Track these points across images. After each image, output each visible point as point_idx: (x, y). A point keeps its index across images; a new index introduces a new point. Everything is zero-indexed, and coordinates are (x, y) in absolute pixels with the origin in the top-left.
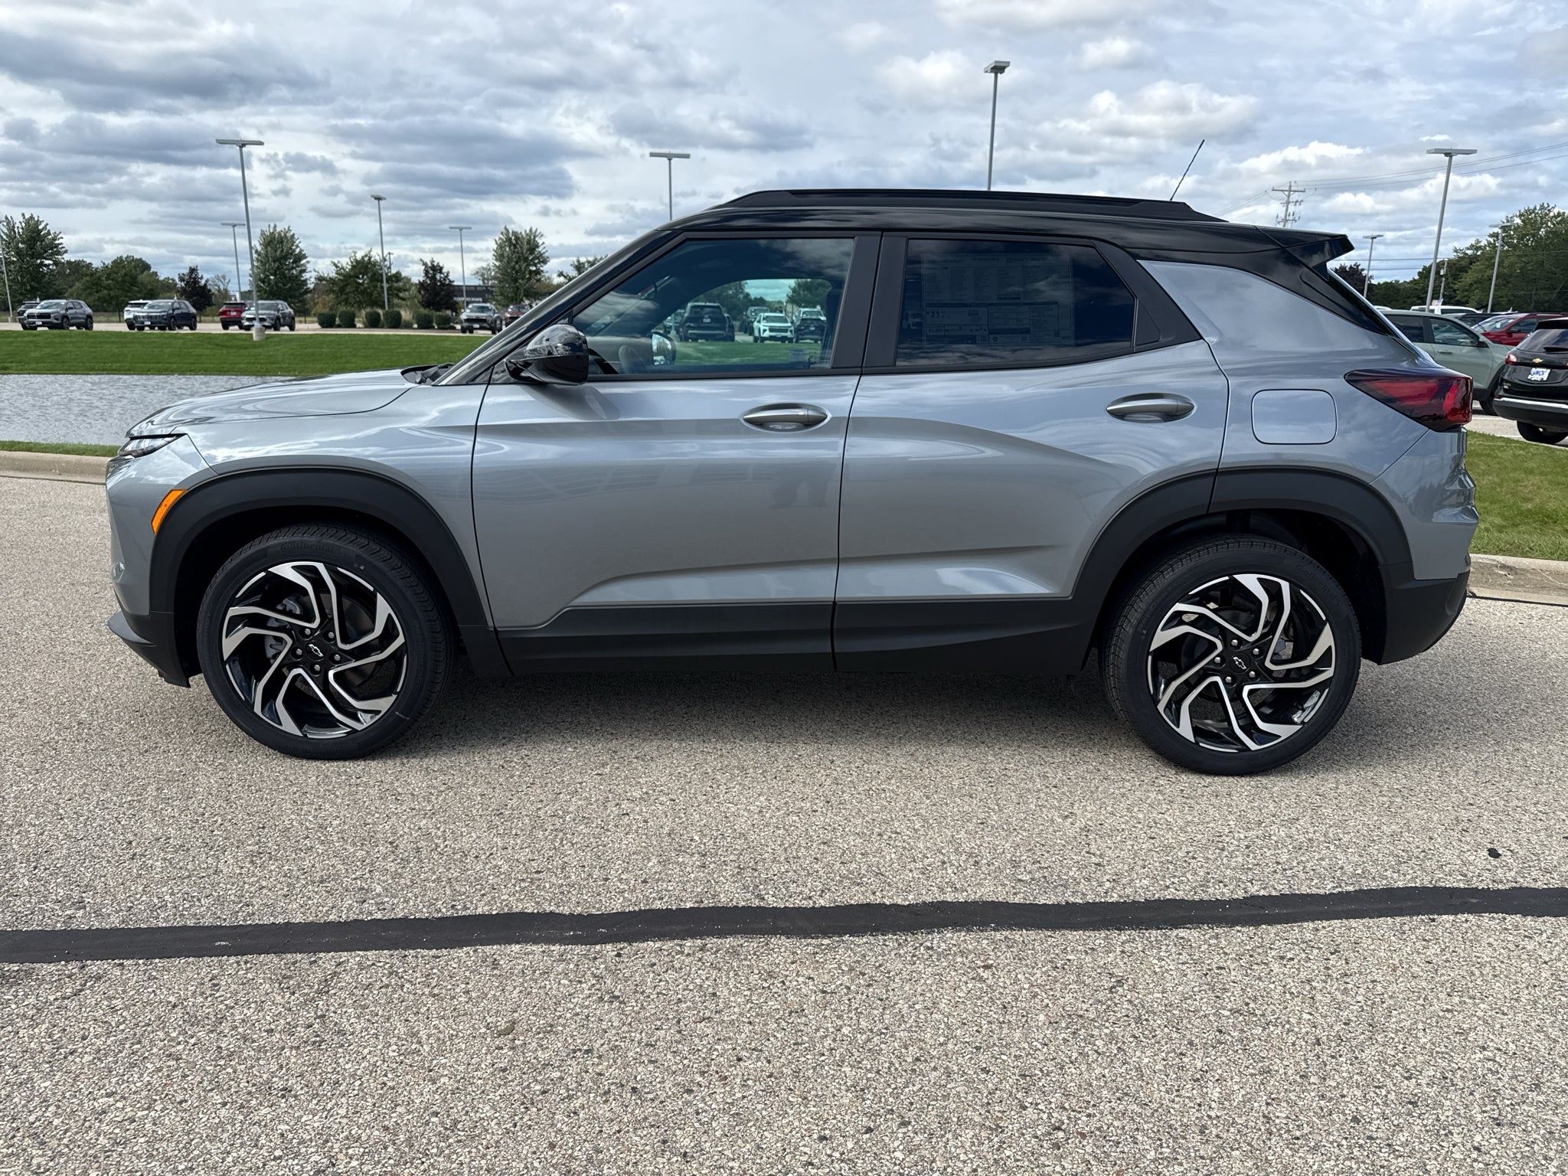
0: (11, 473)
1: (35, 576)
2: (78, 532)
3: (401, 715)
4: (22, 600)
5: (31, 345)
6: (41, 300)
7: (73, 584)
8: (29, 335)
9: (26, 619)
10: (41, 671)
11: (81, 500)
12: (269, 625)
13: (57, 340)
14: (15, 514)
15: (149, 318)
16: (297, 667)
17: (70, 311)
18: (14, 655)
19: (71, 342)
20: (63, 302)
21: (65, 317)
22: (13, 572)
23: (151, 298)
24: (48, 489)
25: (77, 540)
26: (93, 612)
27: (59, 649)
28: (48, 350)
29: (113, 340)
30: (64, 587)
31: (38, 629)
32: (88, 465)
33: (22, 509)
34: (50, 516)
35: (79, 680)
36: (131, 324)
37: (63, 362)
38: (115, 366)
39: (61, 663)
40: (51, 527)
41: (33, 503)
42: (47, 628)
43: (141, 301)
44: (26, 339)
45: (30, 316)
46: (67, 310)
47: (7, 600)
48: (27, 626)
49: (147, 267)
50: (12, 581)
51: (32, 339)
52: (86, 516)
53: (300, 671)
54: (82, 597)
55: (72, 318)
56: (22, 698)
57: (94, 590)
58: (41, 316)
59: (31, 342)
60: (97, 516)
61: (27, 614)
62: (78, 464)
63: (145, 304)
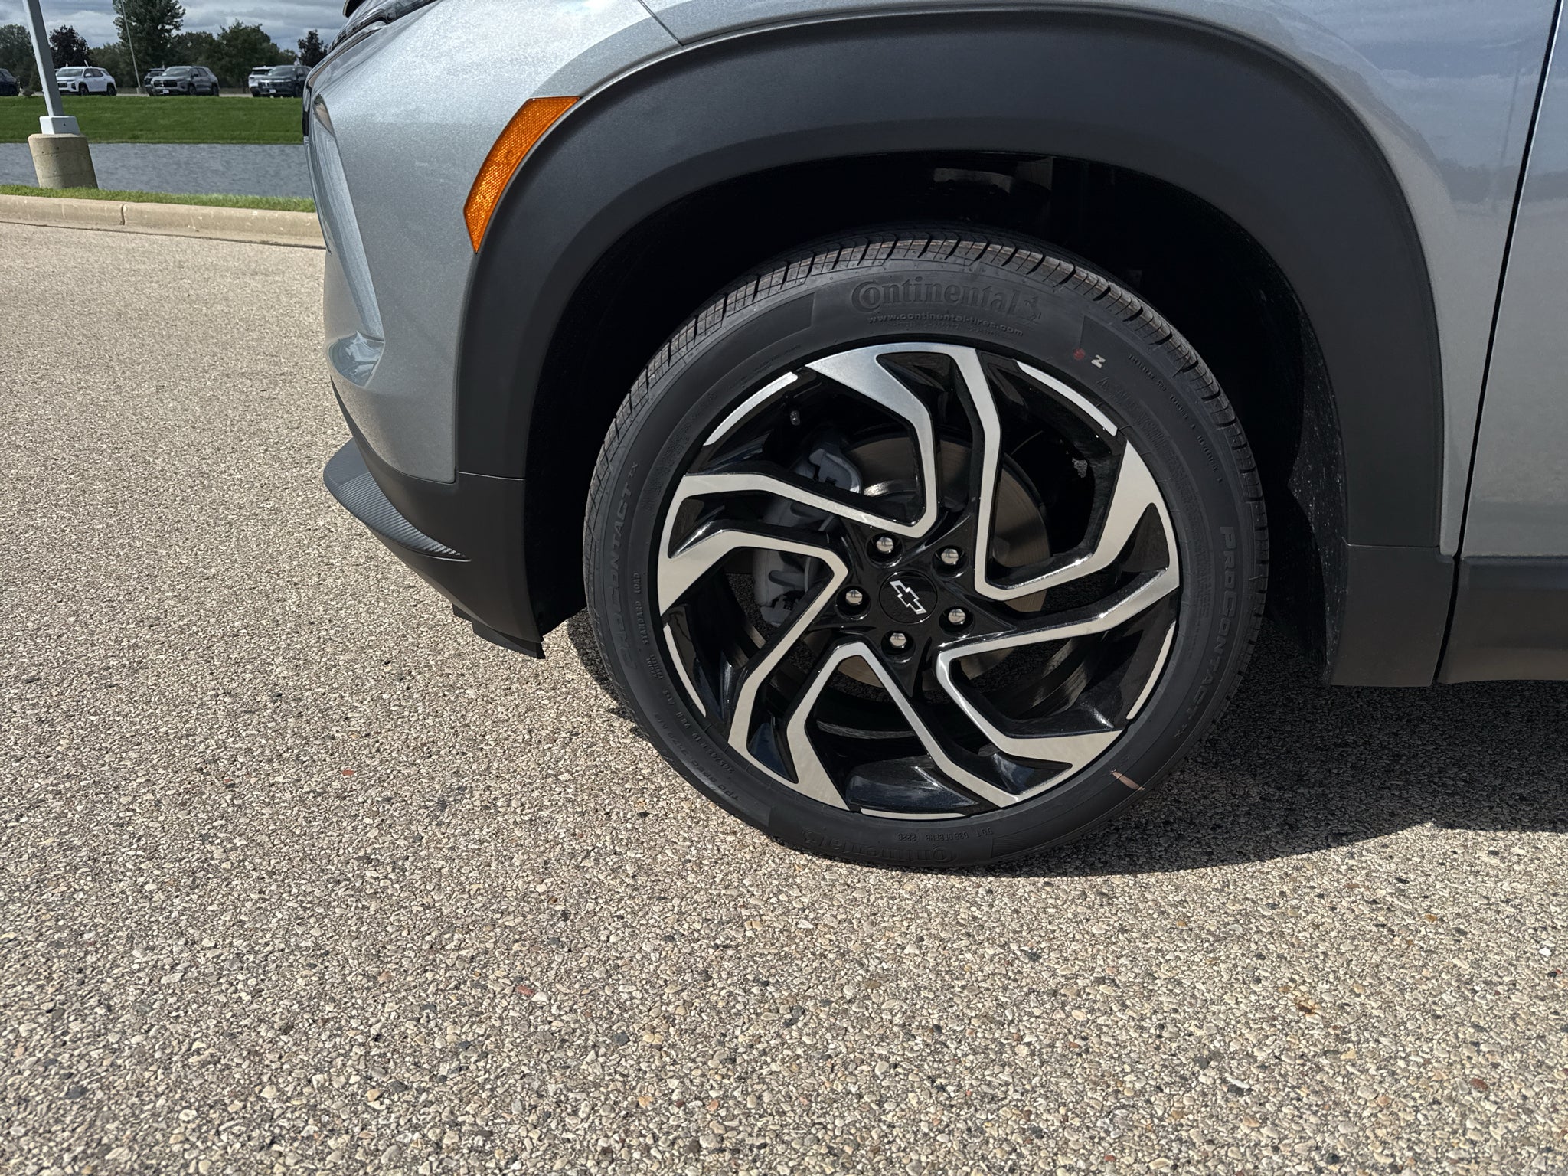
0: (141, 229)
1: (173, 360)
2: (226, 299)
3: (1125, 780)
4: (154, 400)
5: (160, 112)
6: (166, 67)
7: (227, 375)
8: (157, 101)
9: (161, 431)
10: (189, 544)
11: (225, 260)
12: (773, 519)
13: (184, 107)
14: (145, 276)
15: (274, 85)
16: (852, 639)
17: (196, 78)
18: (141, 507)
19: (199, 109)
20: (188, 68)
21: (191, 84)
22: (141, 354)
23: (274, 65)
24: (184, 247)
25: (226, 310)
26: (264, 425)
27: (216, 495)
28: (176, 118)
29: (239, 106)
30: (215, 379)
31: (180, 454)
32: (230, 218)
33: (153, 270)
34: (189, 278)
35: (258, 569)
36: (256, 92)
37: (193, 130)
38: (244, 134)
39: (222, 528)
40: (191, 292)
41: (166, 262)
42: (193, 451)
43: (265, 68)
44: (154, 105)
45: (157, 84)
46: (192, 77)
47: (132, 398)
48: (163, 447)
49: (266, 38)
50: (139, 368)
51: (159, 105)
52: (234, 279)
53: (859, 649)
54: (244, 396)
55: (199, 86)
56: (154, 613)
57: (257, 384)
58: (167, 84)
59: (160, 108)
60: (247, 280)
61: (161, 424)
62: (218, 218)
63: (268, 71)
